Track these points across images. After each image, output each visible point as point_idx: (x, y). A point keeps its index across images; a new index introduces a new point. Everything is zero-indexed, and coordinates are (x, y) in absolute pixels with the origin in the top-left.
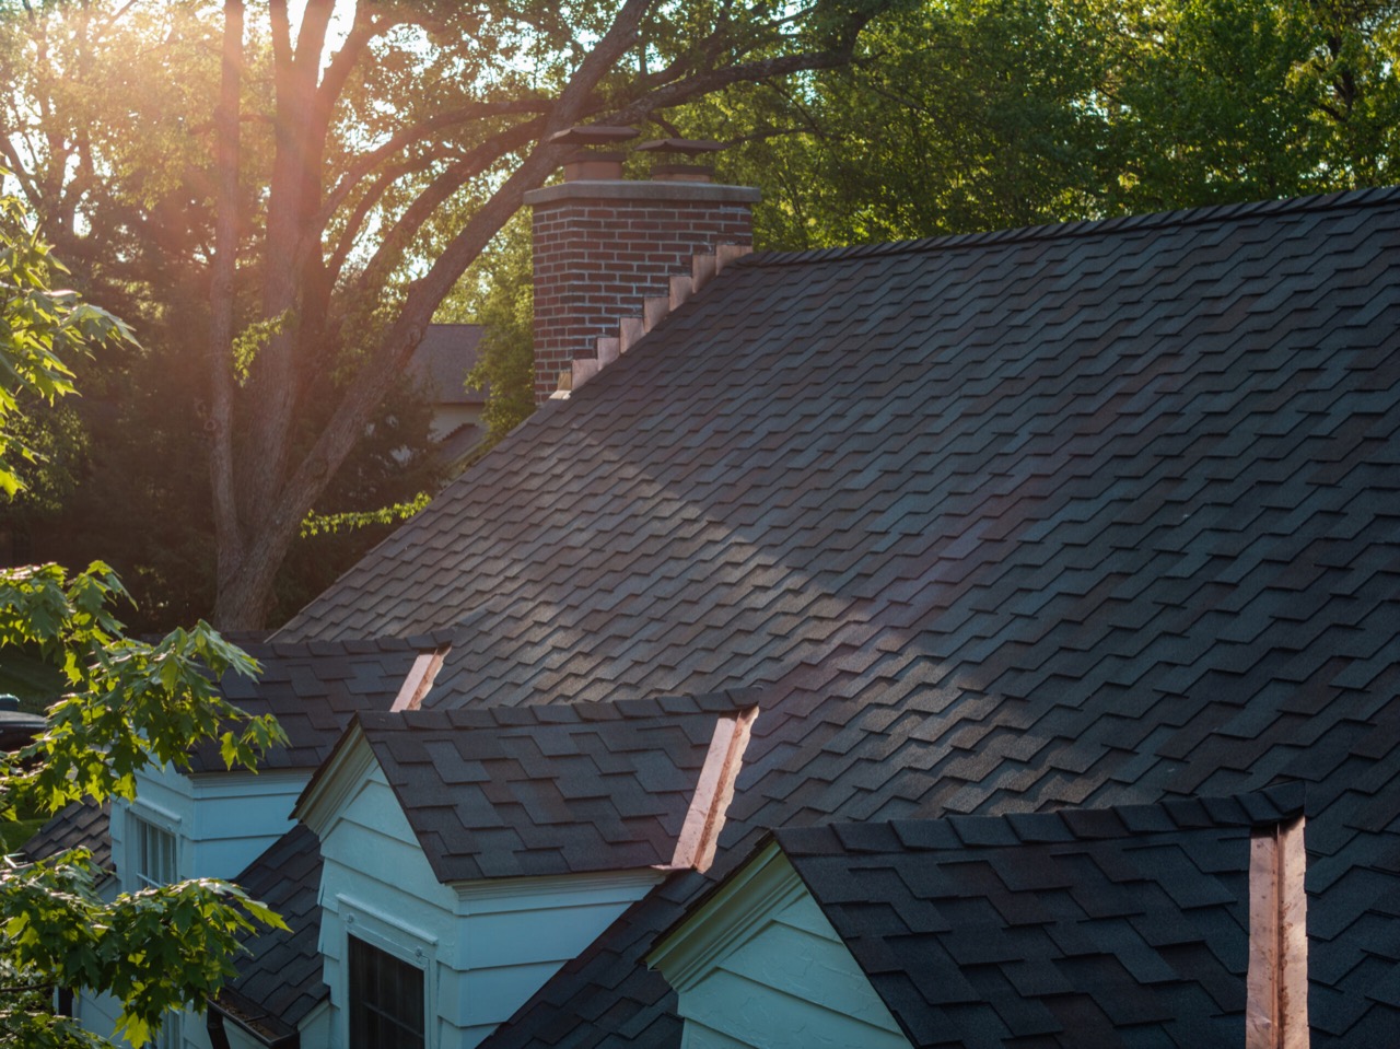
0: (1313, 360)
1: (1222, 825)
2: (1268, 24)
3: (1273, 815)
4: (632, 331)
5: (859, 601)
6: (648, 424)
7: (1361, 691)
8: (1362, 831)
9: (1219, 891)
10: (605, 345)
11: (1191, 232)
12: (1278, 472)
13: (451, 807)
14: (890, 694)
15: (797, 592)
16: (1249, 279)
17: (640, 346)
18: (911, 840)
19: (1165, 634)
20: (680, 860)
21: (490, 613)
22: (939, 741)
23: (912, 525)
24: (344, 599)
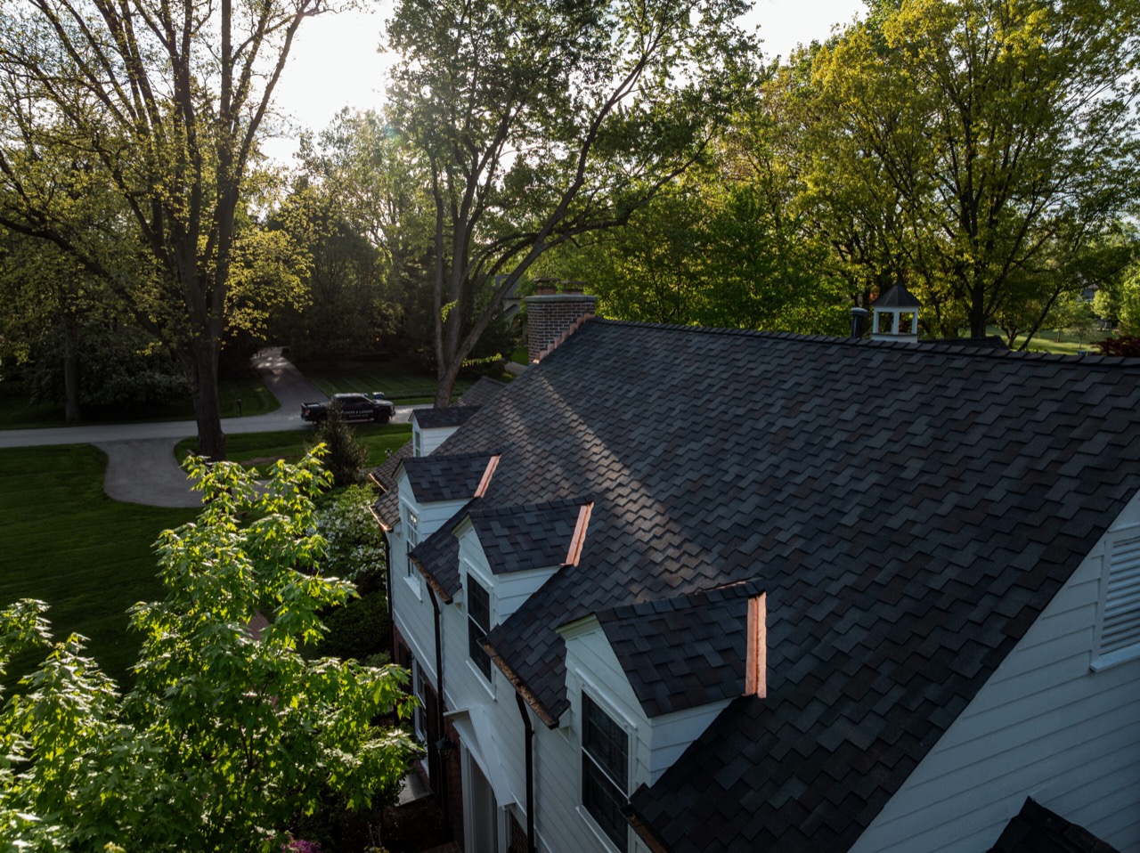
0: (770, 401)
1: (739, 597)
2: (753, 204)
3: (755, 592)
4: (558, 341)
5: (626, 466)
6: (562, 378)
7: (785, 544)
8: (784, 604)
9: (737, 625)
10: (550, 346)
11: (731, 338)
12: (758, 445)
13: (497, 546)
14: (634, 507)
15: (607, 458)
16: (750, 362)
17: (560, 346)
18: (639, 612)
19: (721, 504)
20: (568, 562)
21: (513, 444)
22: (650, 531)
23: (642, 439)
24: (470, 427)
